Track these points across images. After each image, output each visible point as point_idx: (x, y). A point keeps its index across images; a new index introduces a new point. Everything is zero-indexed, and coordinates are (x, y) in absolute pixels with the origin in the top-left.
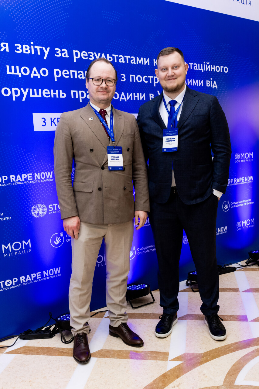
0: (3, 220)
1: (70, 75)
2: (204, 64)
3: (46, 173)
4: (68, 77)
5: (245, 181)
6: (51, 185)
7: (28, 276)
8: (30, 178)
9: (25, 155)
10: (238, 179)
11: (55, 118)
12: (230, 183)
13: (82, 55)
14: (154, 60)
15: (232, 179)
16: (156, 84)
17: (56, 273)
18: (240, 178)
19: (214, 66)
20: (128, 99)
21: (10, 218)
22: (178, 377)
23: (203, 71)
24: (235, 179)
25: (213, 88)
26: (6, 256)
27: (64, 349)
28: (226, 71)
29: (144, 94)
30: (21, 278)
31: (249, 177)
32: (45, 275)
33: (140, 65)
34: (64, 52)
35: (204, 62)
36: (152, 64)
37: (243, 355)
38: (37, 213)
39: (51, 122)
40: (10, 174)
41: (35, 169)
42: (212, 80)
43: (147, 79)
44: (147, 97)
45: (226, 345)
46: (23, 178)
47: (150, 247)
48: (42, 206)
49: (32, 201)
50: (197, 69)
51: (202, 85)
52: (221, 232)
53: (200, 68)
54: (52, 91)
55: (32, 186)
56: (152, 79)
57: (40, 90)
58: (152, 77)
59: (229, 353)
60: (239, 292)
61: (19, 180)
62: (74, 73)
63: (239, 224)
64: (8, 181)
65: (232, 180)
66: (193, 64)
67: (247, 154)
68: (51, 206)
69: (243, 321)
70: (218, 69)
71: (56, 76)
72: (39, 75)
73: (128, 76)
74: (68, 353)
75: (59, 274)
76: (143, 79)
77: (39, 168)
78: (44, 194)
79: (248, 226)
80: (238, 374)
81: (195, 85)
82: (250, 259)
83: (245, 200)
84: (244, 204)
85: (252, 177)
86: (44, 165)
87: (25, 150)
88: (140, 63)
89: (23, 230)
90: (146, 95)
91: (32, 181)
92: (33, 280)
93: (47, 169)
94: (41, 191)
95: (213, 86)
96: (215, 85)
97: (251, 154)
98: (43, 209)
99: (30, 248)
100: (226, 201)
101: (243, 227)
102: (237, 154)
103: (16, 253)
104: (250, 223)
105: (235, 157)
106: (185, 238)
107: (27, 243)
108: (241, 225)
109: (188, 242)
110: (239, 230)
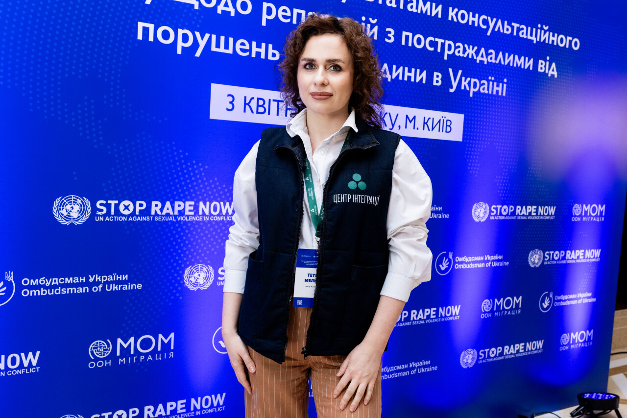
0: (126, 289)
1: (291, 17)
2: (539, 28)
3: (222, 203)
4: (289, 20)
5: (586, 257)
7: (161, 406)
8: (190, 211)
9: (185, 163)
10: (573, 251)
11: (253, 98)
12: (559, 259)
14: (451, 9)
15: (563, 252)
16: (448, 55)
17: (215, 404)
18: (577, 251)
19: (556, 35)
20: (393, 78)
21: (141, 286)
23: (535, 42)
24: (568, 252)
25: (549, 75)
26: (122, 363)
28: (576, 45)
29: (425, 72)
30: (146, 408)
31: (593, 250)
32: (194, 405)
33: (423, 15)
35: (539, 26)
36: (445, 17)
38: (194, 280)
39: (245, 104)
40: (152, 198)
42: (548, 61)
43: (432, 44)
44: (430, 77)
46: (177, 209)
47: (399, 368)
48: (205, 269)
49: (187, 256)
50: (525, 36)
51: (531, 68)
52: (532, 350)
53: (531, 35)
54: (254, 43)
55: (191, 226)
56: (443, 45)
57: (231, 40)
58: (443, 41)
61: (168, 211)
62: (299, 15)
63: (565, 339)
64: (146, 212)
65: (562, 254)
66: (518, 25)
67: (595, 207)
68: (221, 271)
70: (562, 41)
71: (265, 17)
72: (234, 10)
73: (400, 34)
75: (222, 406)
76: (425, 43)
78: (212, 244)
79: (581, 343)
81: (519, 65)
82: (580, 410)
83: (582, 293)
84: (579, 301)
85: (598, 250)
86: (219, 188)
87: (187, 154)
88: (424, 12)
89: (163, 313)
90: (428, 74)
91: (193, 217)
92: (169, 416)
93: (223, 197)
94: (208, 239)
95: (551, 72)
96: (553, 72)
97: (602, 208)
98: (208, 275)
99: (172, 351)
100: (547, 292)
101: (572, 344)
102: (577, 205)
103: (142, 358)
104: (586, 337)
105: (573, 210)
106: (465, 356)
107: (166, 339)
108: (568, 341)
109: (470, 364)
110: (564, 350)
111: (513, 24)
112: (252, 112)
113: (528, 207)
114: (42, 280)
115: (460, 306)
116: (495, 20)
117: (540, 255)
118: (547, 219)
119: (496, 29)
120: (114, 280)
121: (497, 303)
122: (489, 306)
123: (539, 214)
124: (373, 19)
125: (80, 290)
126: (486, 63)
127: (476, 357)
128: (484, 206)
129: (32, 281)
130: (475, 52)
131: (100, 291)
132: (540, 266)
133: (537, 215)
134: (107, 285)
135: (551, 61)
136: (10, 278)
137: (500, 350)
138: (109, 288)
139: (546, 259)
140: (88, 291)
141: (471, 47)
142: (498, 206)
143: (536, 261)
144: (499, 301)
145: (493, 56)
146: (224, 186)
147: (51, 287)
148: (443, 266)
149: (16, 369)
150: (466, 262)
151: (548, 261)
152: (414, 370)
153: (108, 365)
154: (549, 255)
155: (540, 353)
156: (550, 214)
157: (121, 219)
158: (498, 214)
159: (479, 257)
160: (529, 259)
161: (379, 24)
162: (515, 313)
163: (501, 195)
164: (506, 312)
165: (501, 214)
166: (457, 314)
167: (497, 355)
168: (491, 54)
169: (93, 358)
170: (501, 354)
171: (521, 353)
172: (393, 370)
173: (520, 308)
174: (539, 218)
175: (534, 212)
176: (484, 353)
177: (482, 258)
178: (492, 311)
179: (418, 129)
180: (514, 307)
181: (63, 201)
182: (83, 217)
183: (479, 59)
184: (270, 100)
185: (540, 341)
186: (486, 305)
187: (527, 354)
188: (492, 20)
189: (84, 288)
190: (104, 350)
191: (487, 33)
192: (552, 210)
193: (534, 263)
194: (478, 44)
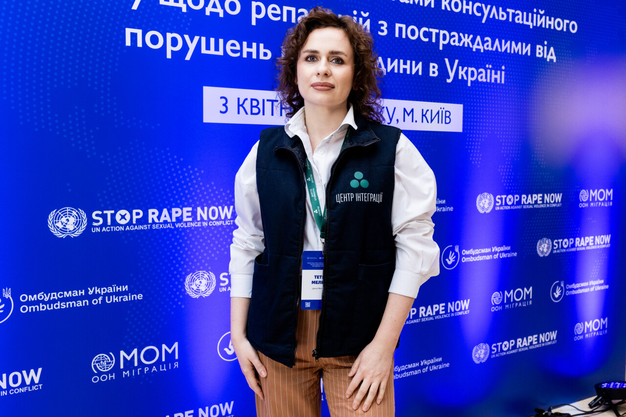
0: (127, 300)
1: (281, 15)
2: (535, 13)
3: (220, 208)
4: (279, 18)
5: (596, 244)
6: (227, 233)
8: (188, 217)
9: (181, 169)
10: (582, 239)
11: (246, 99)
12: (568, 247)
15: (572, 239)
16: (443, 45)
17: (224, 413)
18: (586, 238)
19: (553, 19)
20: (389, 71)
21: (142, 296)
23: (531, 27)
24: (578, 239)
25: (548, 60)
26: (126, 375)
28: (573, 29)
29: (421, 63)
31: (602, 236)
32: (202, 415)
33: (416, 6)
35: (535, 10)
36: (438, 6)
38: (195, 288)
39: (239, 105)
40: (149, 206)
41: (199, 199)
42: (547, 45)
43: (428, 35)
44: (426, 69)
46: (174, 215)
47: (410, 366)
48: (206, 276)
49: (187, 263)
50: (521, 22)
51: (529, 54)
52: (545, 342)
53: (527, 20)
54: (245, 44)
55: (190, 233)
56: (438, 35)
57: (221, 41)
58: (437, 31)
61: (165, 219)
62: (289, 13)
63: (579, 328)
64: (143, 221)
65: (571, 241)
66: (513, 11)
67: (602, 192)
68: (224, 277)
70: (559, 24)
71: (254, 16)
72: (223, 10)
73: (393, 26)
75: (230, 415)
76: (420, 34)
77: (207, 197)
78: (212, 250)
79: (596, 332)
81: (516, 52)
82: (598, 400)
83: (594, 280)
84: (591, 288)
85: (607, 236)
86: (217, 192)
87: (182, 159)
88: (416, 3)
89: (166, 323)
90: (424, 65)
91: (191, 223)
93: (221, 201)
94: (208, 245)
95: (549, 57)
96: (551, 56)
97: (609, 193)
99: (177, 360)
100: (558, 282)
101: (587, 333)
102: (583, 191)
103: (146, 370)
104: (600, 326)
105: (580, 196)
106: (477, 351)
107: (170, 349)
108: (582, 330)
109: (483, 359)
110: (579, 339)
111: (508, 10)
112: (247, 113)
113: (534, 195)
114: (41, 296)
115: (469, 300)
116: (489, 7)
117: (548, 244)
118: (553, 207)
119: (491, 16)
120: (114, 291)
121: (507, 296)
122: (499, 299)
123: (545, 202)
124: (365, 13)
125: (80, 304)
126: (482, 51)
127: (489, 352)
128: (488, 197)
129: (30, 296)
130: (471, 41)
131: (100, 303)
132: (549, 255)
133: (543, 203)
134: (107, 297)
135: (548, 45)
136: (7, 295)
137: (512, 343)
138: (109, 300)
139: (555, 248)
140: (88, 304)
141: (466, 35)
142: (502, 196)
143: (545, 250)
144: (509, 293)
145: (490, 43)
146: (222, 190)
147: (50, 302)
148: (450, 260)
149: (18, 387)
150: (474, 254)
151: (557, 249)
152: (425, 368)
153: (112, 378)
154: (558, 243)
155: (554, 344)
156: (557, 201)
157: (118, 229)
158: (504, 204)
159: (486, 249)
160: (538, 248)
161: (371, 17)
162: (526, 304)
163: (505, 184)
164: (517, 304)
165: (506, 204)
166: (467, 308)
167: (510, 349)
168: (487, 41)
169: (96, 372)
170: (514, 347)
171: (534, 345)
172: (404, 369)
173: (531, 299)
174: (545, 207)
175: (540, 200)
176: (497, 347)
177: (489, 250)
178: (502, 304)
179: (416, 121)
180: (525, 299)
181: (58, 213)
182: (79, 229)
183: (475, 47)
184: (264, 100)
185: (553, 332)
186: (496, 298)
187: (540, 346)
188: (486, 8)
189: (84, 301)
190: (107, 363)
191: (482, 20)
192: (558, 198)
193: (542, 252)
194: (474, 32)
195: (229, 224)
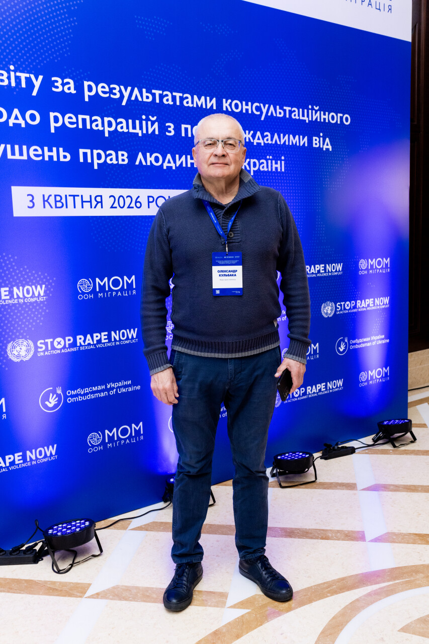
1: (77, 123)
2: (310, 109)
3: (33, 287)
4: (75, 126)
5: (376, 305)
6: (41, 308)
8: (5, 295)
10: (363, 301)
11: (50, 195)
12: (350, 309)
13: (100, 90)
14: (224, 100)
15: (354, 302)
17: (48, 454)
18: (367, 300)
19: (327, 113)
20: (177, 166)
22: (238, 637)
23: (307, 122)
24: (359, 301)
25: (324, 149)
27: (54, 583)
28: (347, 121)
31: (382, 298)
32: (30, 456)
33: (199, 109)
34: (68, 83)
35: (310, 107)
36: (219, 107)
37: (351, 601)
38: (16, 354)
39: (44, 201)
41: (15, 280)
42: (322, 137)
45: (325, 583)
48: (25, 343)
49: (7, 334)
50: (297, 117)
51: (306, 145)
52: (333, 388)
53: (303, 116)
54: (46, 149)
55: (8, 309)
57: (25, 147)
59: (327, 596)
60: (357, 490)
62: (84, 121)
63: (363, 376)
66: (290, 108)
67: (379, 261)
68: (41, 343)
69: (358, 541)
70: (333, 118)
71: (53, 125)
72: (24, 121)
73: (179, 127)
74: (61, 590)
75: (54, 455)
77: (22, 279)
78: (29, 322)
79: (379, 379)
80: (338, 634)
81: (294, 144)
83: (375, 336)
84: (373, 343)
85: (386, 298)
86: (30, 274)
88: (200, 106)
91: (9, 301)
92: (8, 466)
93: (34, 281)
94: (25, 318)
95: (325, 147)
96: (327, 146)
98: (28, 348)
99: (4, 413)
100: (342, 338)
101: (370, 381)
102: (362, 260)
104: (382, 374)
105: (359, 265)
108: (366, 378)
110: (363, 386)
111: (285, 108)
112: (52, 207)
113: (316, 266)
116: (267, 106)
117: (332, 307)
118: (335, 275)
119: (269, 114)
123: (327, 271)
124: (153, 117)
126: (262, 144)
130: (251, 136)
132: (333, 316)
133: (325, 272)
135: (324, 136)
137: (303, 390)
139: (338, 310)
141: (247, 132)
143: (329, 312)
145: (269, 137)
146: (34, 272)
151: (340, 311)
154: (341, 305)
155: (341, 390)
156: (338, 270)
160: (322, 310)
161: (159, 120)
167: (301, 395)
168: (267, 136)
170: (305, 394)
171: (322, 392)
173: (318, 354)
175: (322, 270)
180: (312, 353)
183: (256, 141)
184: (66, 196)
185: (340, 381)
187: (328, 392)
188: (264, 107)
191: (261, 118)
192: (339, 267)
193: (327, 314)
194: (254, 129)
195: (43, 300)
